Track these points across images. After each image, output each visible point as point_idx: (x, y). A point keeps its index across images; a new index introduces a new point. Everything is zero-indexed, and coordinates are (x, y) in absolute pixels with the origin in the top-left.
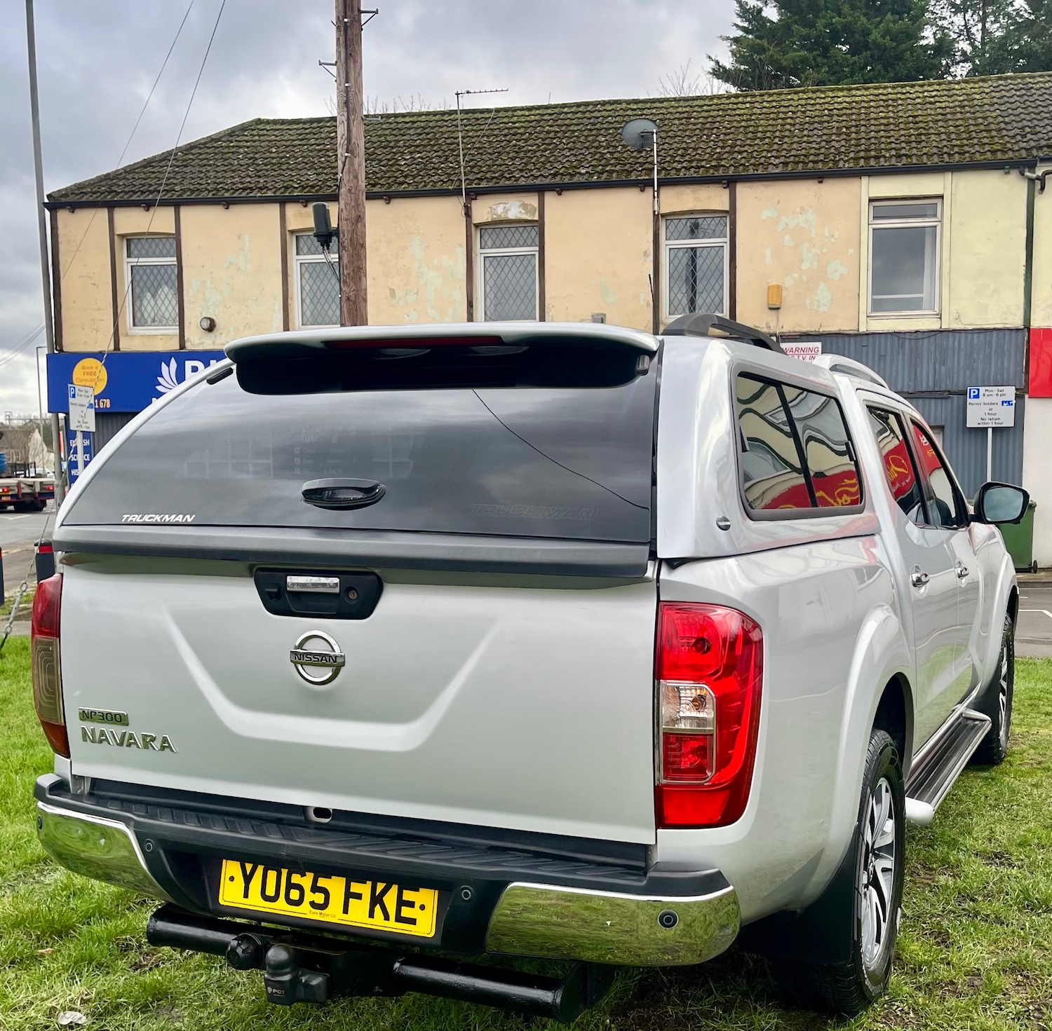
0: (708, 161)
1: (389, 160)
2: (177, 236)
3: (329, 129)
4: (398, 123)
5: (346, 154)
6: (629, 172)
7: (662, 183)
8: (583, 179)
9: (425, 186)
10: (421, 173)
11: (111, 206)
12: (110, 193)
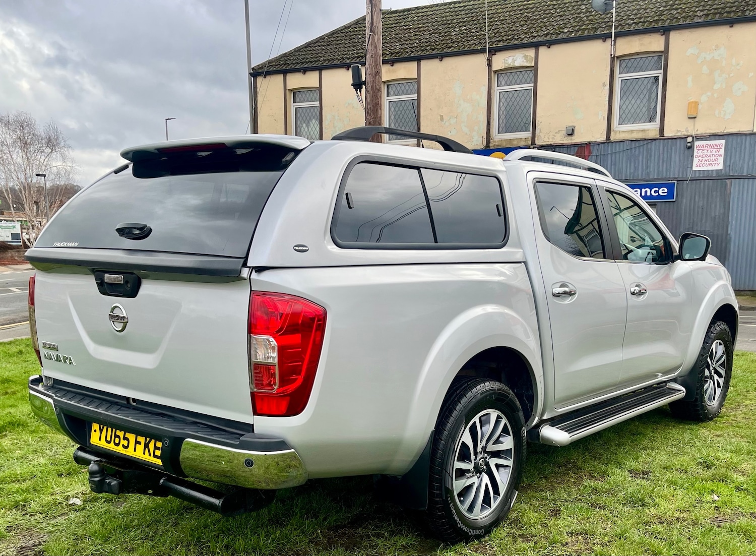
0: (652, 17)
1: (446, 32)
2: (320, 89)
3: (413, 15)
4: (455, 7)
5: (370, 33)
6: (596, 29)
7: (618, 35)
8: (564, 36)
9: (464, 48)
10: (463, 40)
11: (285, 72)
12: (285, 65)
